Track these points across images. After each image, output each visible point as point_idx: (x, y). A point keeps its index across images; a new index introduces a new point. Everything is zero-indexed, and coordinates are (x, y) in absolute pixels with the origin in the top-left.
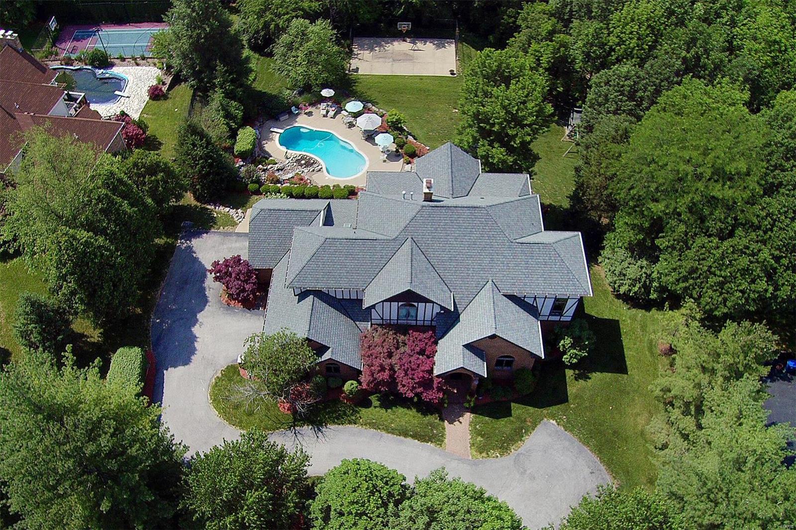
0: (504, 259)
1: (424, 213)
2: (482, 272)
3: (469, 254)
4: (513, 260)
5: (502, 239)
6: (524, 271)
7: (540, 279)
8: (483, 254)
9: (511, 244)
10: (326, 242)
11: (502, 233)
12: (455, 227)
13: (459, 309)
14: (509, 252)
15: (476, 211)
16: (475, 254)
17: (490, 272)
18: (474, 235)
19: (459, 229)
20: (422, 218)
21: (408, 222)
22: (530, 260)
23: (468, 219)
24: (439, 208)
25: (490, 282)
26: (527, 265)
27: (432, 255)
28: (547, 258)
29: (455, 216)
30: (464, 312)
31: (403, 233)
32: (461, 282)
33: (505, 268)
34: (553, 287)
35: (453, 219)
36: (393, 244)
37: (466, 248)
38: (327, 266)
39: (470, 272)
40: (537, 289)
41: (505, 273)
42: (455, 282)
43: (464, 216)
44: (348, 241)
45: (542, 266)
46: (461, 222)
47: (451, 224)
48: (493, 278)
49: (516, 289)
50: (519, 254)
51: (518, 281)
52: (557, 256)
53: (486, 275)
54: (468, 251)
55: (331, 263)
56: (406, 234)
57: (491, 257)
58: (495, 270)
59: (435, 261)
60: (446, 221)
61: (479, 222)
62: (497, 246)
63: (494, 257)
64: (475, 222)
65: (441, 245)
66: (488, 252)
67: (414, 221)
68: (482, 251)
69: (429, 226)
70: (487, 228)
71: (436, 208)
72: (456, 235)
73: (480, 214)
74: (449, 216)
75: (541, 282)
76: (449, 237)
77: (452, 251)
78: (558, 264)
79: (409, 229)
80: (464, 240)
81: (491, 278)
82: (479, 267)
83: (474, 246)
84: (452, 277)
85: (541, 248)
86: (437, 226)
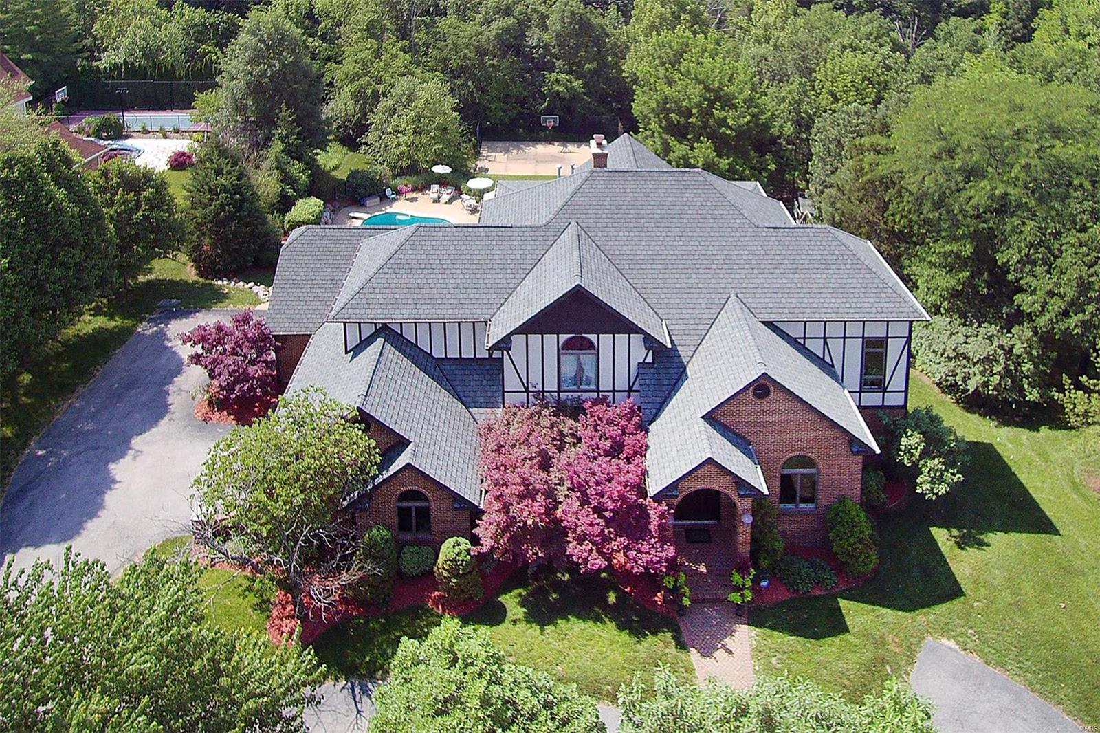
0: (750, 257)
1: (597, 182)
2: (713, 281)
3: (684, 248)
4: (766, 257)
5: (738, 221)
6: (791, 276)
7: (825, 290)
8: (711, 248)
9: (756, 230)
10: (418, 233)
11: (736, 212)
12: (652, 203)
13: (682, 354)
14: (756, 243)
15: (685, 179)
16: (695, 248)
17: (730, 281)
18: (688, 216)
19: (661, 207)
20: (593, 190)
21: (569, 197)
22: (798, 257)
23: (674, 191)
24: (621, 175)
25: (733, 297)
26: (795, 266)
27: (617, 253)
28: (826, 252)
29: (651, 186)
30: (693, 360)
31: (562, 216)
32: (678, 301)
33: (755, 271)
34: (853, 305)
35: (648, 191)
36: (543, 234)
37: (678, 239)
38: (416, 276)
39: (691, 281)
40: (825, 310)
41: (757, 281)
42: (666, 301)
43: (665, 187)
44: (459, 229)
45: (823, 267)
46: (662, 195)
47: (645, 199)
48: (738, 291)
49: (786, 311)
50: (775, 248)
51: (786, 295)
52: (844, 248)
53: (723, 286)
54: (681, 243)
55: (424, 271)
56: (567, 216)
57: (725, 252)
58: (737, 276)
59: (624, 262)
60: (636, 195)
61: (692, 195)
62: (732, 234)
63: (731, 253)
64: (687, 195)
65: (632, 234)
66: (717, 243)
67: (579, 195)
68: (708, 243)
69: (605, 203)
70: (709, 204)
71: (617, 174)
72: (657, 216)
73: (693, 183)
74: (640, 186)
75: (829, 295)
76: (643, 221)
77: (654, 243)
78: (849, 261)
79: (572, 207)
80: (673, 225)
81: (733, 292)
82: (707, 271)
83: (690, 234)
84: (659, 291)
85: (811, 235)
86: (621, 203)
